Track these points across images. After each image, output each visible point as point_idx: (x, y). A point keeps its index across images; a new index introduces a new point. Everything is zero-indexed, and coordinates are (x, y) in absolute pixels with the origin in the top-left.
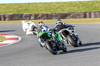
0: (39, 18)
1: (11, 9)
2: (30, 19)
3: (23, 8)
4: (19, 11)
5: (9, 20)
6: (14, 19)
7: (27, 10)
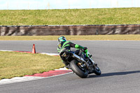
0: (129, 31)
1: (87, 18)
2: (113, 33)
3: (104, 16)
4: (98, 20)
5: (81, 35)
6: (89, 32)
7: (111, 19)
